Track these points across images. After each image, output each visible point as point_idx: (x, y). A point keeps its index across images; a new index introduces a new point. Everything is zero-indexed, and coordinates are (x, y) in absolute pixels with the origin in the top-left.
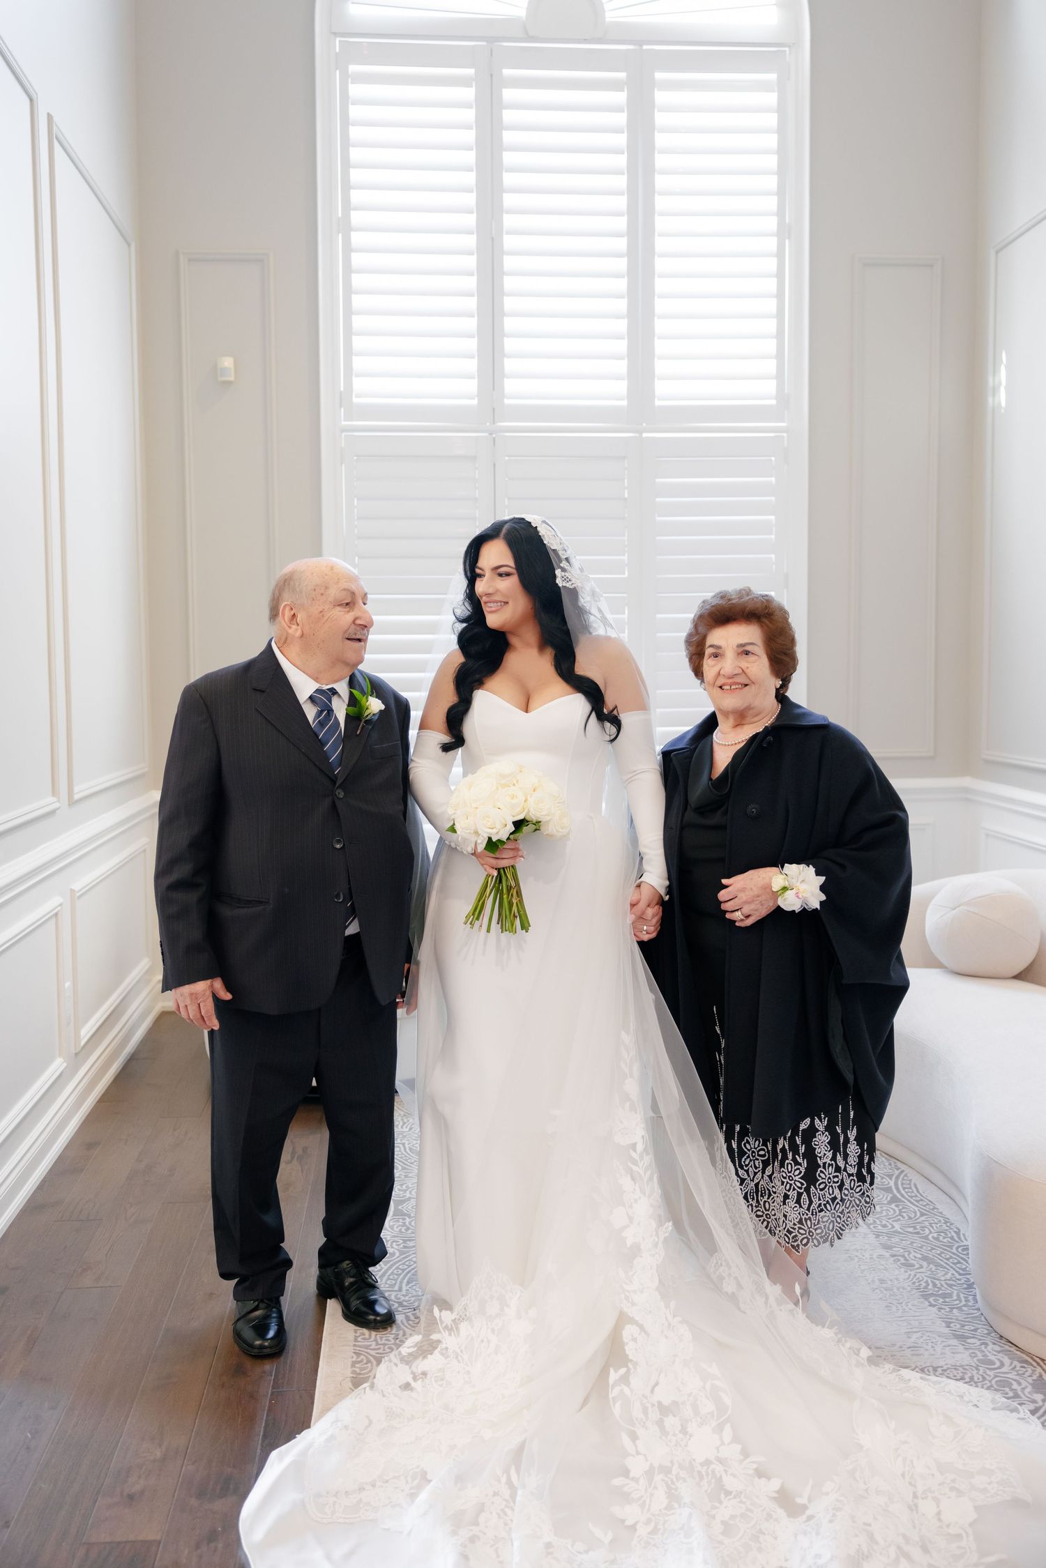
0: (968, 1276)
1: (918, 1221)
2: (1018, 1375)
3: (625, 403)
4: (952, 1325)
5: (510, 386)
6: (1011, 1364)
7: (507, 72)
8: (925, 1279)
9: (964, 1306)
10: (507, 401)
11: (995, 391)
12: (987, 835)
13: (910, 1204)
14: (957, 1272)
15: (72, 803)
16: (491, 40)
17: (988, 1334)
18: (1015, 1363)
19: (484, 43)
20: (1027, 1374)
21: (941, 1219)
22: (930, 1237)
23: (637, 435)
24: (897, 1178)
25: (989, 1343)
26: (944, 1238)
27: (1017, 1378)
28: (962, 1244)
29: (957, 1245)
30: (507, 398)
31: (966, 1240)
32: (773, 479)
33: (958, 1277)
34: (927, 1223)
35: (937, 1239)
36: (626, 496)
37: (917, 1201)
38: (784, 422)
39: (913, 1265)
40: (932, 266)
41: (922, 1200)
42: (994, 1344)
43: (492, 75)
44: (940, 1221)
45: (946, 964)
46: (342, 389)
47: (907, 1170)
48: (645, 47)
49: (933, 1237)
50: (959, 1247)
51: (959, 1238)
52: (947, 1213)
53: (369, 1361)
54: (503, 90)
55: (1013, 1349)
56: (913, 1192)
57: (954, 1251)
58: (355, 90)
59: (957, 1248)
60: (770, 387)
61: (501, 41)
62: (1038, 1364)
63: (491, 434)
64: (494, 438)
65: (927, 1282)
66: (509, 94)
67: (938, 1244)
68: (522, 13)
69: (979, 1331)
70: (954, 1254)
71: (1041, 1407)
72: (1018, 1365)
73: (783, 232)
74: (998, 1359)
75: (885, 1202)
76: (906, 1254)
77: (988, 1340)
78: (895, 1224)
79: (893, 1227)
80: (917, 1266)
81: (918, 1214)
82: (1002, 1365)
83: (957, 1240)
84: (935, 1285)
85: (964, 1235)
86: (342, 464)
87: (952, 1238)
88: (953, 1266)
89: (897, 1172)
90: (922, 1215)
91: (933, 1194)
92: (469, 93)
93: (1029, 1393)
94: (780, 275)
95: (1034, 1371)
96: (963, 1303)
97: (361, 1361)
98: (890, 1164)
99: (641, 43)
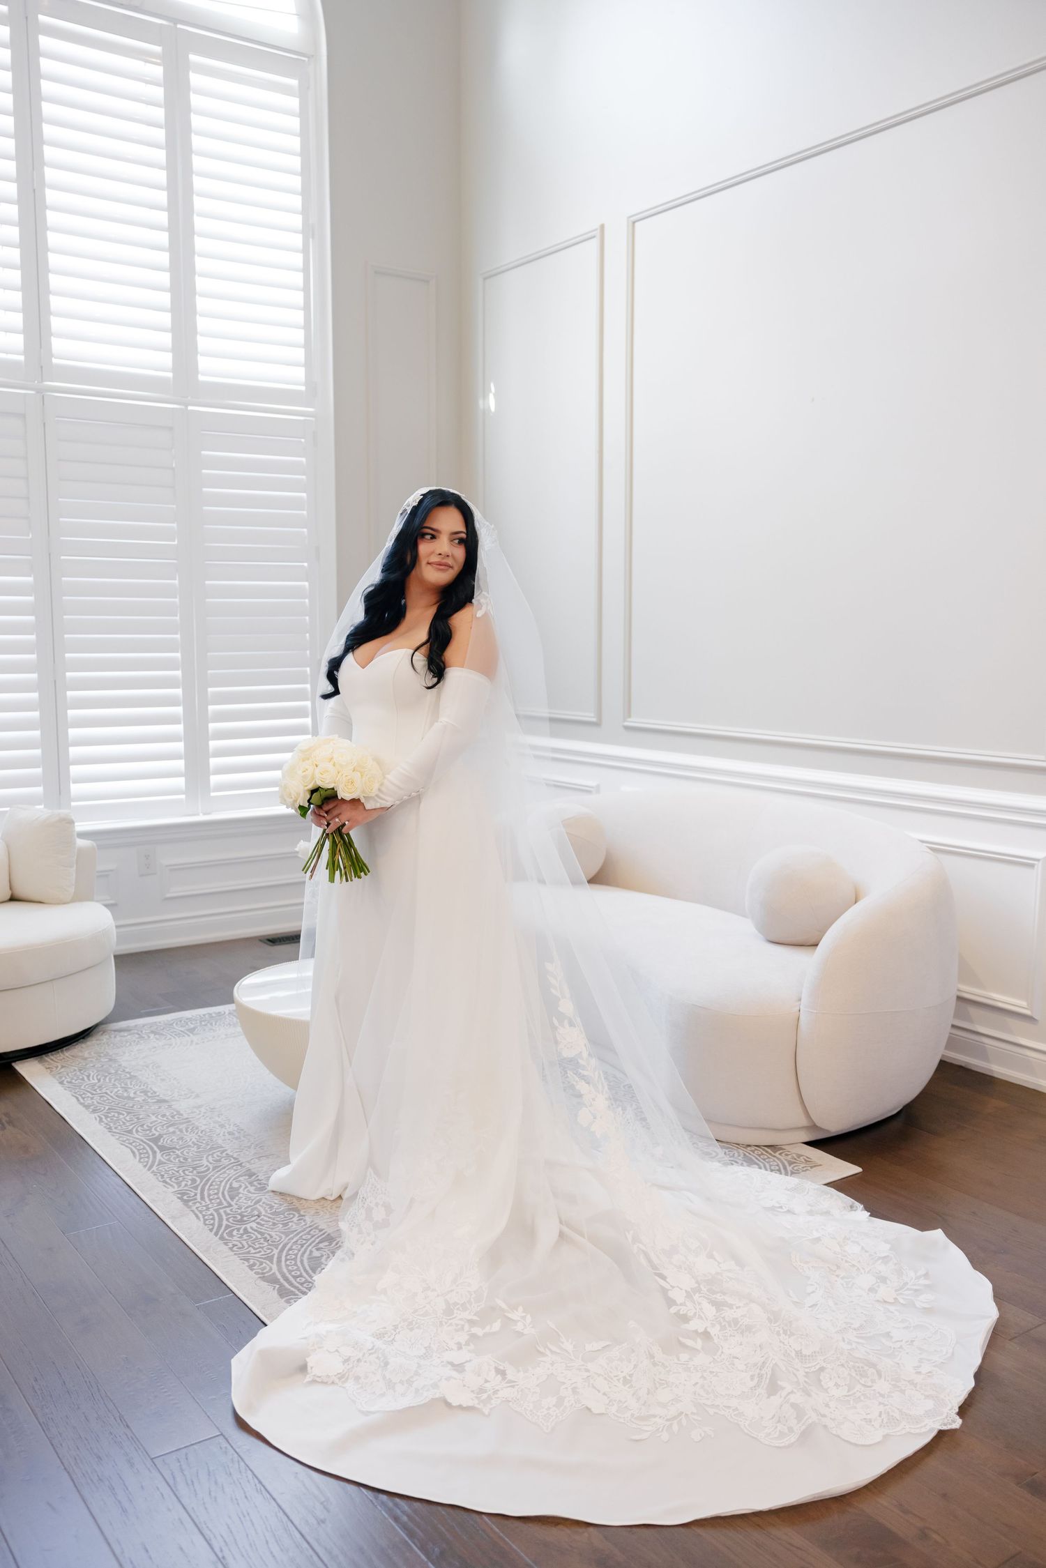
2: (731, 1157)
3: (170, 375)
5: (57, 345)
10: (55, 361)
23: (183, 407)
27: (732, 1159)
30: (55, 358)
32: (304, 459)
38: (312, 407)
40: (427, 281)
43: (27, 19)
48: (178, 26)
54: (40, 36)
60: (300, 373)
64: (43, 396)
66: (44, 42)
72: (727, 1151)
73: (308, 231)
82: (717, 1154)
95: (738, 1152)
99: (176, 21)
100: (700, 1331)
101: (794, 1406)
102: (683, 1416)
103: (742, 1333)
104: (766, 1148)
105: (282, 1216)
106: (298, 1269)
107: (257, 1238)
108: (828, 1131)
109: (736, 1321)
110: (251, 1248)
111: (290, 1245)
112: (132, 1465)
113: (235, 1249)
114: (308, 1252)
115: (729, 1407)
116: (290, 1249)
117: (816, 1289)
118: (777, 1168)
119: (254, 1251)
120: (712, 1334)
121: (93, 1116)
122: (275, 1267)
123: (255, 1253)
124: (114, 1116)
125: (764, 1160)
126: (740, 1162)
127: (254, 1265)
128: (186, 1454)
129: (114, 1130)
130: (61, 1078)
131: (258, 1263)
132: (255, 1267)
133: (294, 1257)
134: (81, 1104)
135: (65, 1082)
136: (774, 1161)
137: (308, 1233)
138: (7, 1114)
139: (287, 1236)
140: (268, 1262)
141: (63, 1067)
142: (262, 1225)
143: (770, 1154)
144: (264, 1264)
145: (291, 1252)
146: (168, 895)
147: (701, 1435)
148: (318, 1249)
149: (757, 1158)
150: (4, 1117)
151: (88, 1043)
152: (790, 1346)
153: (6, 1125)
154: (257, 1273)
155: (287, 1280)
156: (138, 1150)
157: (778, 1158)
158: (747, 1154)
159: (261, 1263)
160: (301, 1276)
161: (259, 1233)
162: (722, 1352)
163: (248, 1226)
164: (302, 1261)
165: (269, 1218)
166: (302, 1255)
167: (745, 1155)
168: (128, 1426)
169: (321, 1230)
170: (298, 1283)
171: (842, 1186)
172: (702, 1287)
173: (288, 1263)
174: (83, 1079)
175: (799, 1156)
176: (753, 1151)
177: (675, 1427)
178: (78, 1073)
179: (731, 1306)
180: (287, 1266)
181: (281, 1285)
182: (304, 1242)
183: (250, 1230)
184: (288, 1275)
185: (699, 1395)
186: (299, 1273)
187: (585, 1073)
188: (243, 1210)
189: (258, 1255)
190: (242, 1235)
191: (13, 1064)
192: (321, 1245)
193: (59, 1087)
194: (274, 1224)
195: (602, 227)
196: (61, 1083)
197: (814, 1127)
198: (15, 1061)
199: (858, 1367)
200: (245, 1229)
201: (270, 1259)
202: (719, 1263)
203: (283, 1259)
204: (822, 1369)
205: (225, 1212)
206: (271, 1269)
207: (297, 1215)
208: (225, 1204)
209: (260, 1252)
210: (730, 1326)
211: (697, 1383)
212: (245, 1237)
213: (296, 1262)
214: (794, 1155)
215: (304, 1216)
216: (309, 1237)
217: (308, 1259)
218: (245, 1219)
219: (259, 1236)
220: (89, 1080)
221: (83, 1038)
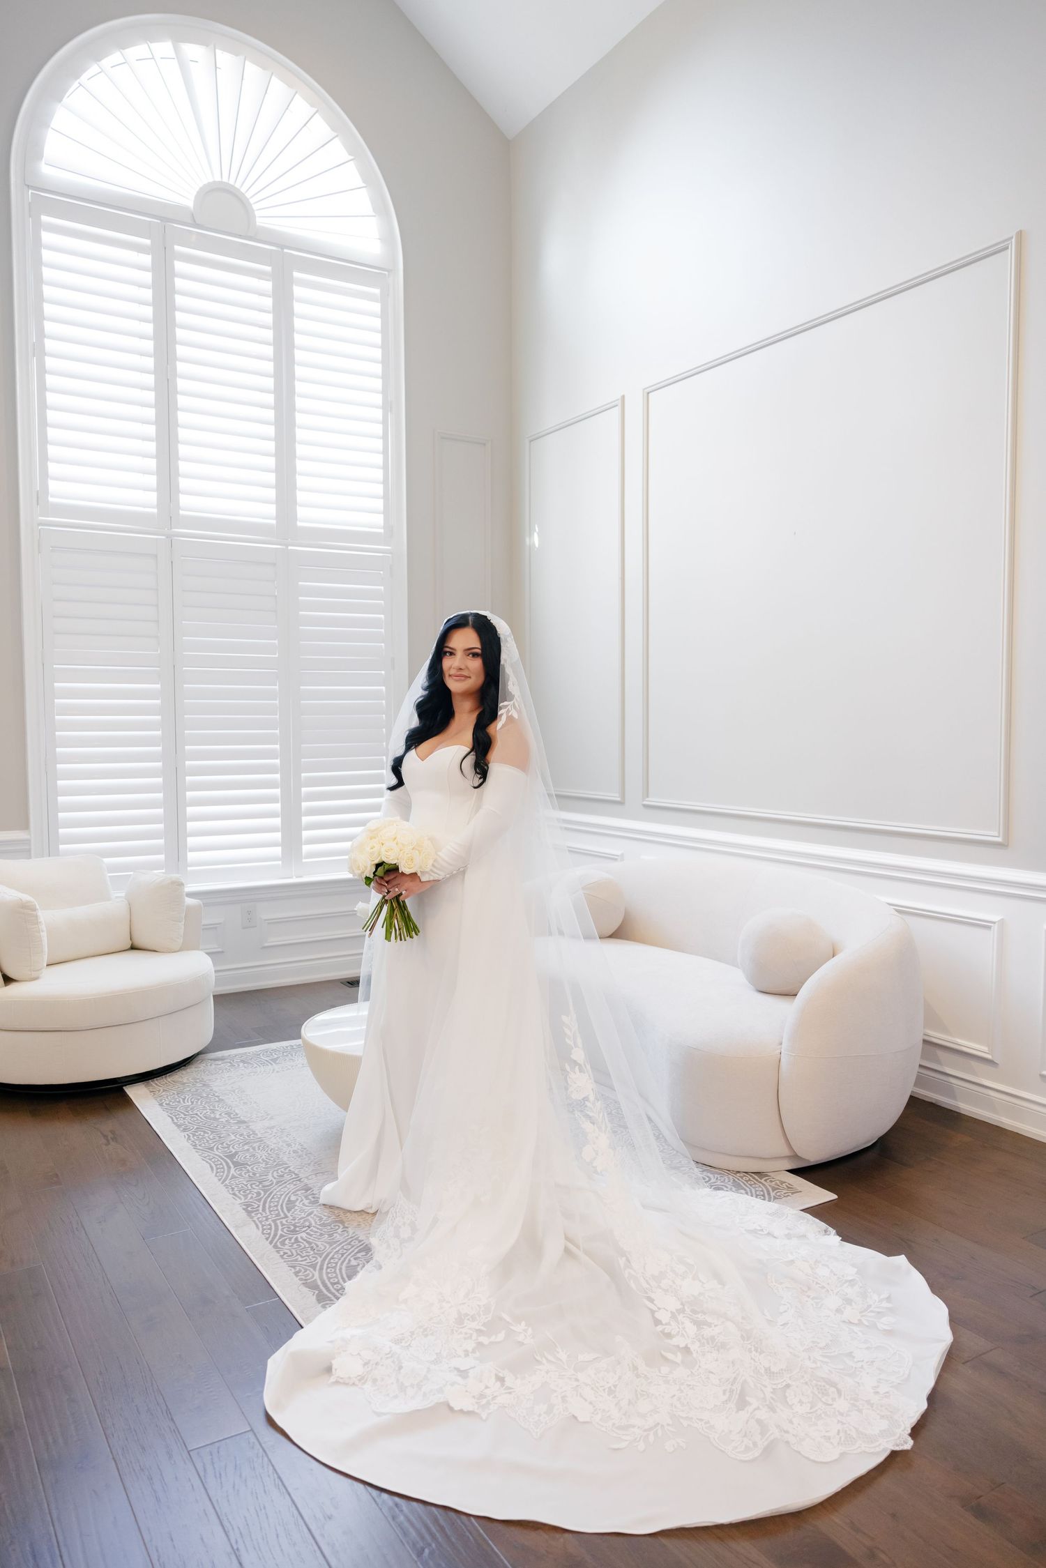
2: (722, 1182)
3: (273, 522)
5: (184, 500)
7: (177, 248)
10: (181, 512)
11: (531, 535)
16: (164, 219)
18: (716, 1175)
19: (159, 221)
23: (284, 547)
27: (722, 1184)
30: (182, 510)
32: (382, 588)
38: (389, 546)
40: (485, 444)
43: (165, 248)
46: (39, 489)
48: (285, 250)
54: (175, 262)
55: (710, 1168)
58: (47, 237)
60: (379, 519)
61: (172, 223)
62: (728, 1174)
63: (169, 537)
64: (172, 541)
66: (178, 266)
68: (190, 203)
72: (719, 1176)
73: (387, 406)
82: (710, 1179)
95: (729, 1178)
99: (283, 247)
100: (681, 1346)
101: (759, 1422)
102: (660, 1426)
103: (718, 1350)
104: (753, 1175)
105: (329, 1227)
106: (336, 1277)
107: (305, 1247)
108: (808, 1161)
109: (713, 1338)
110: (298, 1256)
111: (332, 1254)
112: (170, 1457)
113: (285, 1256)
114: (347, 1261)
115: (701, 1420)
116: (332, 1258)
117: (788, 1309)
118: (762, 1193)
119: (300, 1259)
120: (692, 1350)
121: (183, 1134)
122: (317, 1274)
123: (302, 1261)
124: (200, 1135)
125: (751, 1185)
126: (729, 1187)
127: (300, 1271)
128: (218, 1448)
129: (199, 1147)
130: (161, 1100)
131: (303, 1270)
132: (300, 1274)
133: (334, 1265)
134: (174, 1123)
135: (164, 1104)
136: (760, 1187)
137: (349, 1244)
138: (112, 1132)
139: (331, 1246)
140: (312, 1270)
141: (164, 1091)
142: (311, 1235)
143: (757, 1180)
144: (308, 1272)
145: (332, 1261)
146: (266, 945)
147: (674, 1446)
148: (355, 1259)
149: (744, 1184)
150: (110, 1133)
151: (188, 1070)
152: (760, 1363)
153: (111, 1141)
154: (301, 1279)
155: (325, 1286)
156: (216, 1165)
157: (762, 1184)
158: (737, 1180)
159: (306, 1270)
160: (338, 1283)
161: (307, 1242)
162: (700, 1367)
163: (299, 1236)
164: (341, 1269)
165: (318, 1229)
166: (342, 1264)
167: (734, 1180)
168: (172, 1419)
169: (360, 1241)
170: (335, 1289)
171: (817, 1212)
172: (686, 1308)
173: (329, 1270)
174: (179, 1102)
175: (782, 1183)
176: (742, 1178)
177: (651, 1438)
178: (176, 1097)
179: (709, 1325)
180: (327, 1273)
181: (320, 1291)
182: (345, 1251)
183: (300, 1240)
184: (327, 1282)
185: (675, 1407)
186: (336, 1280)
187: (591, 1114)
188: (296, 1221)
189: (303, 1263)
190: (293, 1244)
191: (124, 1088)
192: (359, 1255)
193: (159, 1108)
194: (321, 1235)
195: (623, 397)
196: (161, 1105)
197: (795, 1156)
198: (126, 1085)
199: (821, 1386)
200: (296, 1239)
201: (314, 1267)
202: (703, 1283)
203: (325, 1267)
204: (788, 1386)
205: (281, 1222)
206: (313, 1276)
207: (342, 1227)
208: (282, 1215)
209: (306, 1260)
210: (708, 1343)
211: (674, 1396)
212: (295, 1246)
213: (335, 1270)
214: (778, 1182)
215: (347, 1227)
216: (350, 1247)
217: (347, 1267)
218: (297, 1229)
219: (307, 1246)
220: (184, 1102)
221: (185, 1066)
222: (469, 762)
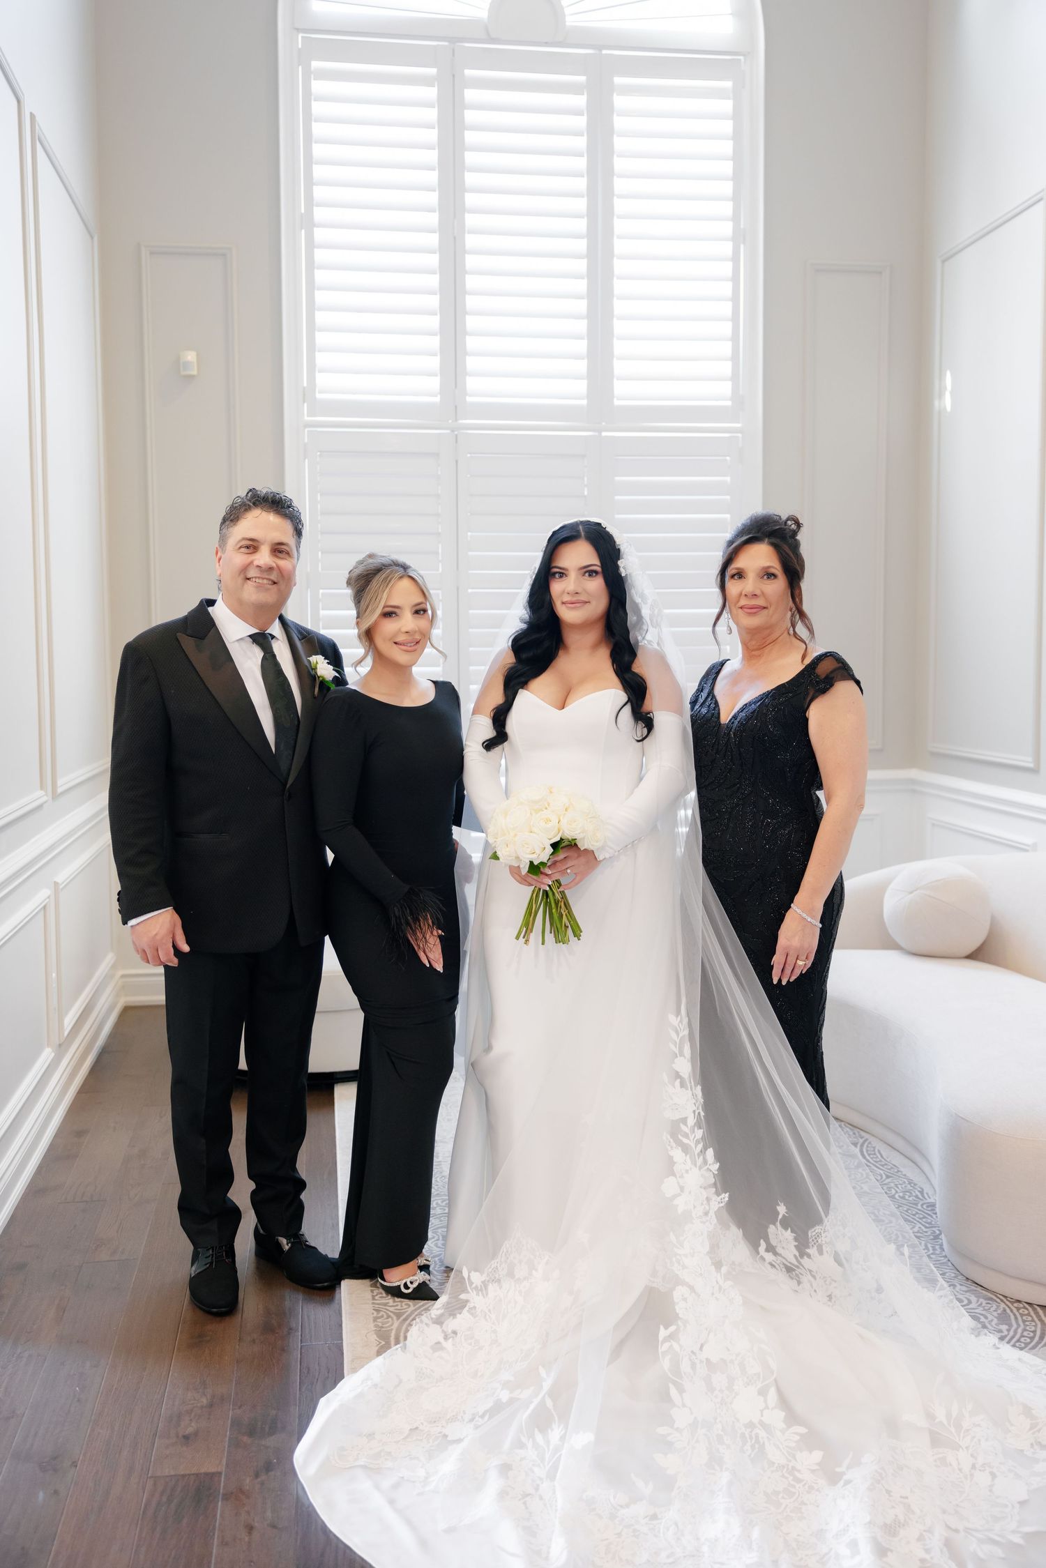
0: (934, 1229)
1: (885, 1182)
2: (985, 1310)
3: (584, 402)
4: (923, 1270)
5: (472, 383)
6: (978, 1301)
7: (468, 72)
8: (895, 1232)
9: (932, 1254)
10: (469, 399)
12: (933, 825)
13: (876, 1169)
14: (922, 1225)
15: (55, 796)
16: (453, 40)
17: (955, 1277)
18: (981, 1300)
19: (446, 43)
20: (992, 1309)
21: (905, 1180)
22: (897, 1196)
23: (597, 434)
24: (862, 1145)
25: (957, 1284)
26: (909, 1197)
27: (984, 1312)
28: (927, 1201)
29: (921, 1202)
30: (470, 396)
31: (930, 1198)
32: (728, 479)
33: (925, 1230)
34: (892, 1185)
35: (903, 1198)
36: (586, 493)
37: (882, 1166)
38: (739, 423)
39: (883, 1221)
41: (886, 1164)
42: (961, 1285)
43: (454, 76)
44: (904, 1182)
45: (903, 944)
46: (305, 385)
47: (871, 1139)
48: (603, 51)
49: (899, 1196)
50: (925, 1203)
51: (924, 1197)
52: (910, 1175)
53: (389, 1317)
54: (466, 90)
55: (979, 1289)
56: (877, 1157)
57: (919, 1207)
58: (318, 86)
59: (922, 1205)
60: (726, 389)
61: (462, 42)
62: (1002, 1301)
63: (453, 431)
64: (456, 435)
65: (897, 1235)
66: (470, 95)
67: (904, 1202)
68: (483, 14)
69: (947, 1274)
70: (920, 1210)
71: (1006, 1336)
72: (984, 1302)
73: (738, 238)
74: (966, 1298)
75: (853, 1167)
76: (876, 1212)
77: (956, 1282)
78: (863, 1185)
79: (862, 1188)
80: (887, 1221)
81: (884, 1177)
82: (970, 1302)
83: (921, 1197)
84: (904, 1237)
85: (927, 1194)
86: (305, 459)
87: (917, 1196)
88: (920, 1221)
89: (861, 1141)
90: (888, 1177)
91: (896, 1159)
92: (431, 93)
93: (996, 1325)
94: (735, 278)
95: (998, 1307)
96: (931, 1251)
97: (382, 1316)
98: (854, 1134)
99: (601, 47)
104: (1038, 1309)
143: (1040, 1316)
158: (1008, 1311)
167: (1005, 1310)
222: (627, 711)
